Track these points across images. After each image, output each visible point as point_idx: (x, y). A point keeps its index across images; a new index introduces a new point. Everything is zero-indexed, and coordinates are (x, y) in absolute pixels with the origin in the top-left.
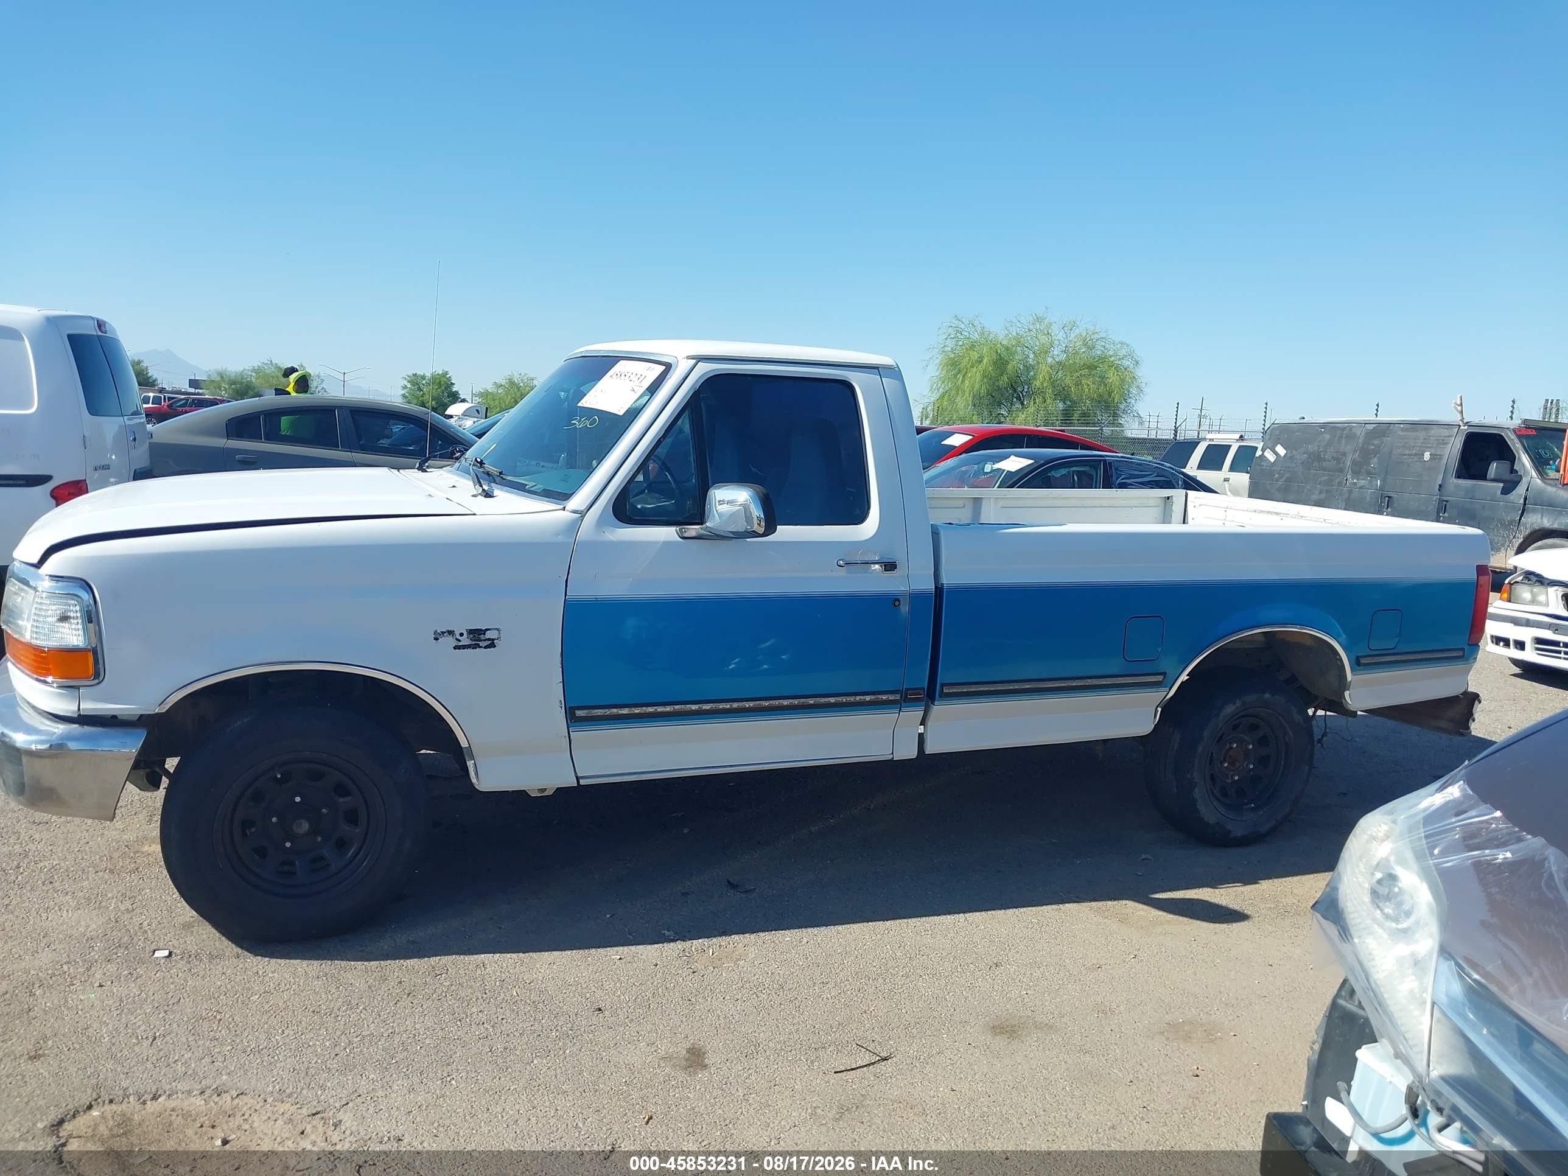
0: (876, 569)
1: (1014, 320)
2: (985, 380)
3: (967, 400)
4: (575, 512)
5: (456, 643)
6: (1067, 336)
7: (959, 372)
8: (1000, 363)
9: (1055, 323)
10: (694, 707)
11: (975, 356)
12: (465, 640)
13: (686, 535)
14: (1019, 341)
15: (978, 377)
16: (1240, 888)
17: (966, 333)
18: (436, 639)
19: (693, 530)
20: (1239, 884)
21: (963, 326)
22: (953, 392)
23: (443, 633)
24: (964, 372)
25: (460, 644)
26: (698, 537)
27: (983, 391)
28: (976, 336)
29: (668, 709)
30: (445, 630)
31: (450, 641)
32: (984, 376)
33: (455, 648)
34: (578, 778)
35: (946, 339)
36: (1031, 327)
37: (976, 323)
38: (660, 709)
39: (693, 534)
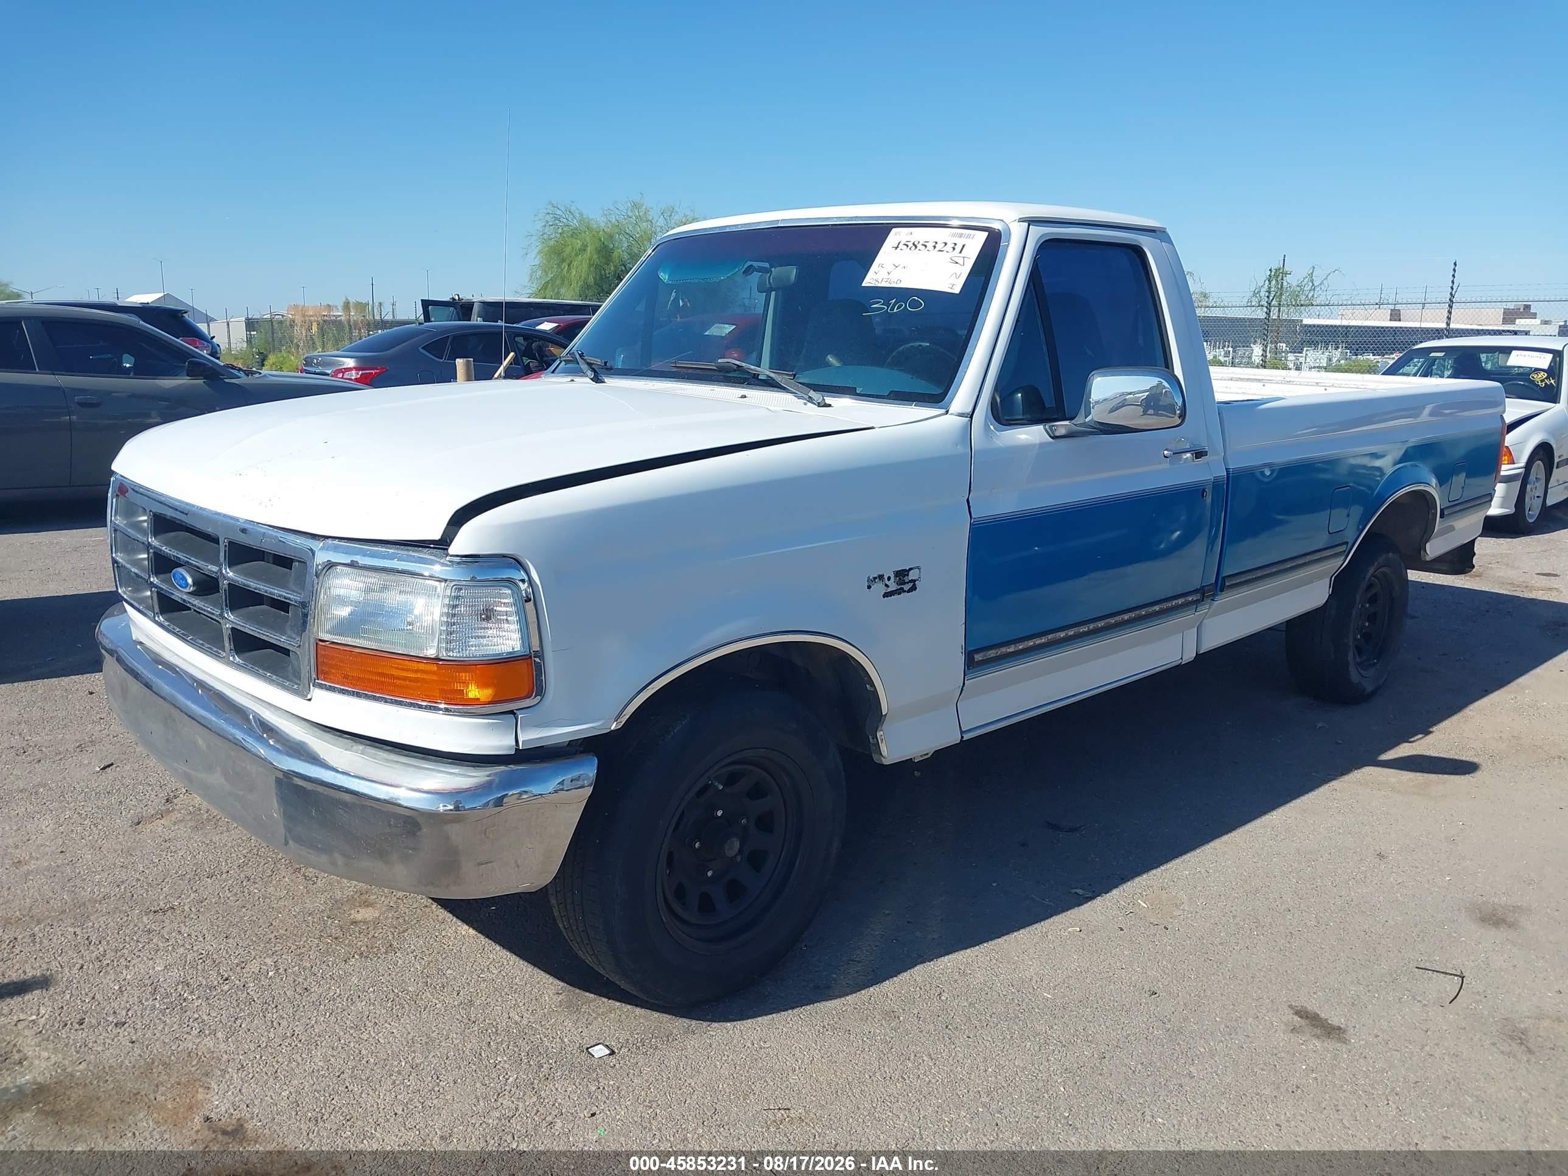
0: (1187, 458)
1: (612, 207)
2: (592, 269)
3: (574, 290)
4: (961, 415)
5: (884, 590)
6: (667, 222)
7: (563, 260)
8: (605, 251)
9: (652, 208)
10: (1062, 635)
11: (578, 244)
12: (893, 586)
13: (1057, 434)
14: (619, 227)
15: (585, 266)
16: (1422, 741)
17: (564, 220)
18: (869, 587)
19: (1062, 426)
20: (1420, 736)
21: (558, 212)
22: (558, 282)
23: (875, 578)
24: (568, 261)
25: (889, 590)
26: (1070, 435)
27: (591, 280)
28: (575, 223)
29: (1043, 640)
30: (876, 576)
31: (879, 588)
32: (590, 265)
33: (884, 596)
34: (962, 732)
35: (545, 226)
36: (630, 214)
37: (573, 209)
38: (1038, 641)
39: (1062, 431)
